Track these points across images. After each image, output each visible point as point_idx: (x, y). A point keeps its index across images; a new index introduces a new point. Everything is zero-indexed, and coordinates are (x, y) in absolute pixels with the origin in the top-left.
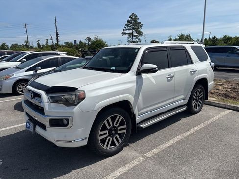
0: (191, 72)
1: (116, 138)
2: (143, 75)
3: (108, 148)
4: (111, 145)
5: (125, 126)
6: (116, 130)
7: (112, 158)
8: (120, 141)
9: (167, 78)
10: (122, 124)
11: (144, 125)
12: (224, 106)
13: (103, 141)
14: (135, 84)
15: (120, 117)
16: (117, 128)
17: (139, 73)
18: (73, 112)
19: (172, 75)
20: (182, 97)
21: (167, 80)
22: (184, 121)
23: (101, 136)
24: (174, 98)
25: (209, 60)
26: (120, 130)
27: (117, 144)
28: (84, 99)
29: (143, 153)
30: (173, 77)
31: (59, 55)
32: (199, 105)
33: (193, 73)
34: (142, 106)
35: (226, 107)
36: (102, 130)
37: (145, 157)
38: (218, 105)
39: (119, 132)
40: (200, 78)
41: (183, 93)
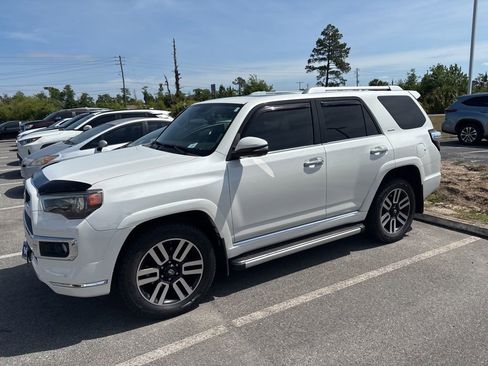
0: (372, 153)
1: (179, 284)
2: (245, 161)
3: (160, 303)
4: (167, 298)
5: (200, 262)
6: (178, 269)
7: (166, 323)
8: (190, 291)
9: (305, 165)
10: (192, 256)
11: (249, 262)
12: (464, 228)
13: (149, 289)
14: (221, 178)
15: (186, 244)
16: (181, 264)
17: (234, 156)
18: (77, 230)
19: (319, 160)
20: (351, 205)
21: (305, 171)
22: (356, 256)
23: (141, 278)
24: (326, 207)
25: (428, 125)
26: (187, 269)
27: (182, 297)
28: (99, 205)
29: (229, 317)
30: (320, 164)
31: (154, 116)
32: (399, 225)
33: (377, 154)
34: (241, 222)
35: (469, 229)
36: (143, 267)
37: (230, 326)
38: (451, 225)
39: (185, 273)
40: (397, 166)
41: (352, 197)
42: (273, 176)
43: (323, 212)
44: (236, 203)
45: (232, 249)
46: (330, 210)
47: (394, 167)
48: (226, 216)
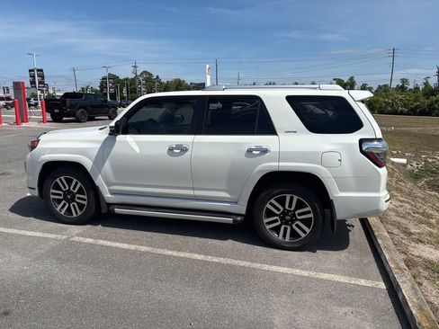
0: (250, 151)
5: (85, 197)
9: (170, 149)
21: (169, 154)
30: (186, 150)
32: (295, 234)
33: (256, 153)
34: (113, 179)
40: (280, 169)
41: (224, 188)
42: (138, 151)
43: (190, 192)
44: (107, 164)
45: (108, 196)
46: (198, 193)
47: (276, 169)
48: (100, 171)
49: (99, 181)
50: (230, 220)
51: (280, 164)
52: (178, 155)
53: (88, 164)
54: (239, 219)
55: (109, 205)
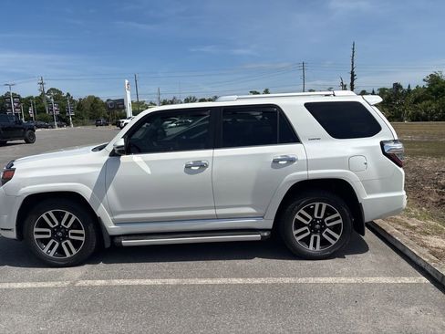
0: (275, 161)
1: (67, 245)
2: (124, 158)
5: (82, 232)
8: (74, 251)
9: (187, 166)
14: (100, 169)
15: (70, 216)
20: (250, 210)
21: (186, 172)
24: (215, 208)
27: (68, 255)
32: (325, 243)
33: (282, 163)
35: (426, 268)
36: (38, 226)
37: (72, 284)
38: (415, 258)
39: (71, 237)
40: (311, 178)
41: (249, 203)
42: (149, 172)
43: (212, 212)
44: (111, 190)
45: (111, 227)
46: (220, 212)
47: (306, 178)
48: (101, 199)
49: (101, 211)
50: (257, 237)
51: (310, 172)
52: (195, 172)
53: (87, 192)
54: (266, 234)
55: (113, 237)
